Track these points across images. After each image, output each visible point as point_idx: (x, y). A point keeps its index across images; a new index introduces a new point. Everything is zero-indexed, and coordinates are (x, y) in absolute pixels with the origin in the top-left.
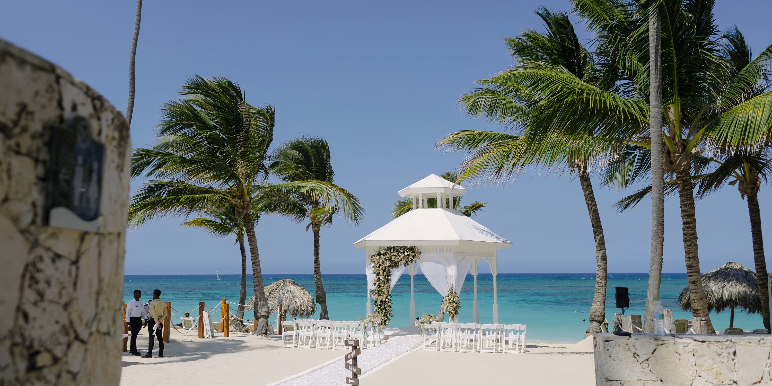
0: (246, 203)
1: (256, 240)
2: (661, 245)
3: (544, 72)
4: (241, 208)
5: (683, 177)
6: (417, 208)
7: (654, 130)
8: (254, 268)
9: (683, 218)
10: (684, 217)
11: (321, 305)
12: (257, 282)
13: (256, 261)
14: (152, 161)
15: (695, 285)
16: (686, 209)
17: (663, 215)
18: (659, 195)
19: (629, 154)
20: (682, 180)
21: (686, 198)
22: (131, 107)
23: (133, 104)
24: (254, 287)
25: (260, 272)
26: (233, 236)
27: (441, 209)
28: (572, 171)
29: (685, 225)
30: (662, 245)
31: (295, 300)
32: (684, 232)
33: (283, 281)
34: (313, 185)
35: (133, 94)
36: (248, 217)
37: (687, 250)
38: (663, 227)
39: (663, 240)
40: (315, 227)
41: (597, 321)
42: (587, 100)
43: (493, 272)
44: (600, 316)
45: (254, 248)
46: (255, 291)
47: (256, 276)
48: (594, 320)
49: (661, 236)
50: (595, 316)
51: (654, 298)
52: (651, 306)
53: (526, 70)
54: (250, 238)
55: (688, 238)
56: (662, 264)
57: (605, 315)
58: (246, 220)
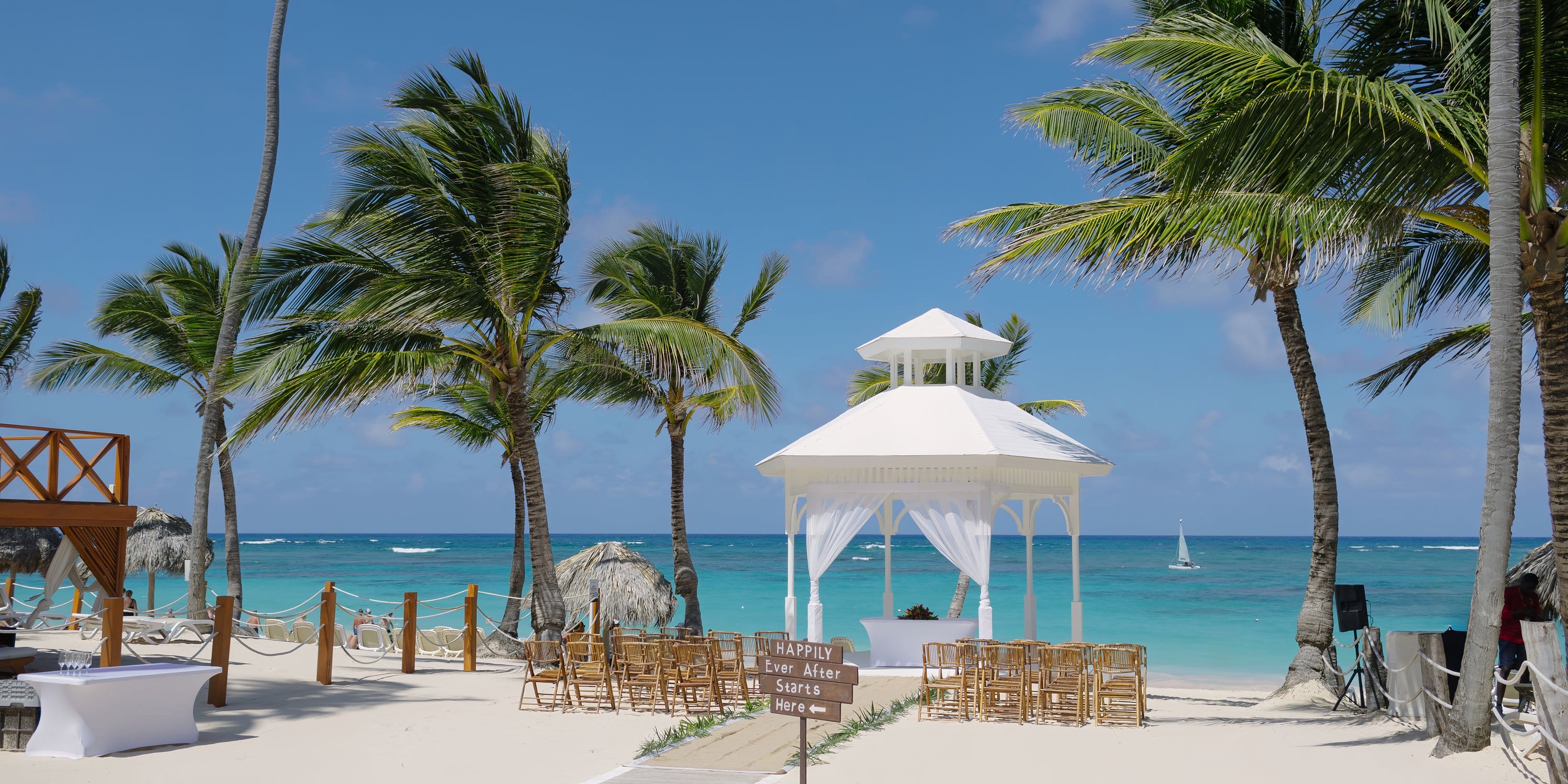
0: (514, 369)
1: (537, 453)
2: (1512, 462)
3: (1212, 42)
4: (504, 380)
5: (1548, 301)
6: (900, 384)
7: (1499, 174)
8: (531, 517)
9: (1543, 401)
10: (1547, 398)
11: (687, 602)
12: (538, 549)
13: (536, 500)
14: (307, 274)
16: (1555, 378)
17: (1519, 387)
18: (1510, 337)
19: (1408, 250)
20: (1544, 309)
21: (1553, 352)
22: (271, 160)
23: (275, 155)
24: (533, 560)
25: (546, 525)
26: (497, 447)
27: (954, 389)
28: (1260, 295)
29: (1549, 418)
30: (1516, 463)
31: (629, 589)
32: (1548, 434)
33: (605, 546)
34: (665, 327)
35: (276, 133)
36: (520, 401)
37: (1554, 477)
38: (1519, 418)
39: (1519, 449)
40: (675, 429)
41: (1313, 644)
42: (1331, 98)
43: (1071, 529)
44: (1322, 632)
45: (531, 472)
46: (534, 567)
47: (535, 534)
48: (1307, 642)
49: (1514, 439)
50: (1311, 631)
51: (1493, 594)
52: (1484, 613)
53: (1169, 35)
55: (1556, 449)
56: (1513, 510)
57: (1332, 629)
58: (515, 407)
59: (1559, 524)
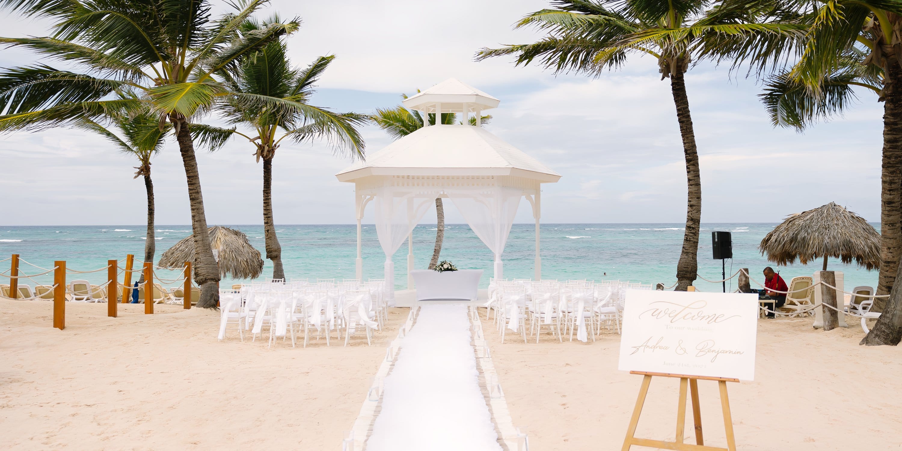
8: (194, 207)
11: (274, 263)
12: (199, 229)
13: (197, 196)
15: (893, 227)
41: (688, 279)
44: (693, 272)
47: (196, 219)
48: (685, 277)
50: (687, 272)
54: (187, 161)
55: (892, 162)
59: (888, 207)
